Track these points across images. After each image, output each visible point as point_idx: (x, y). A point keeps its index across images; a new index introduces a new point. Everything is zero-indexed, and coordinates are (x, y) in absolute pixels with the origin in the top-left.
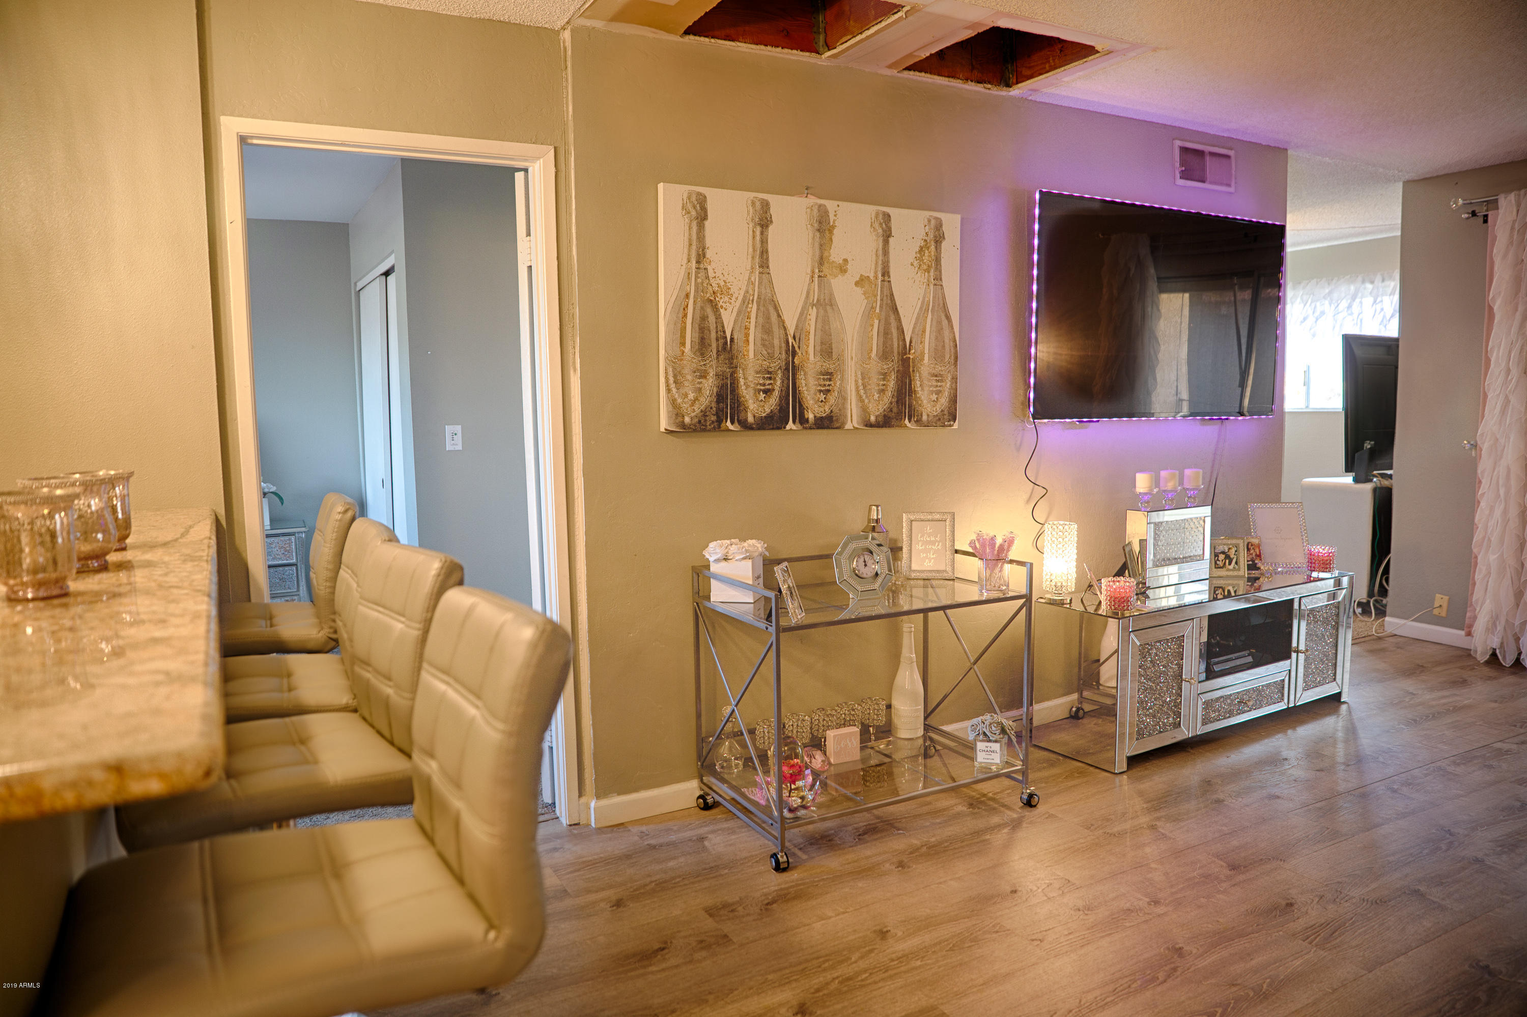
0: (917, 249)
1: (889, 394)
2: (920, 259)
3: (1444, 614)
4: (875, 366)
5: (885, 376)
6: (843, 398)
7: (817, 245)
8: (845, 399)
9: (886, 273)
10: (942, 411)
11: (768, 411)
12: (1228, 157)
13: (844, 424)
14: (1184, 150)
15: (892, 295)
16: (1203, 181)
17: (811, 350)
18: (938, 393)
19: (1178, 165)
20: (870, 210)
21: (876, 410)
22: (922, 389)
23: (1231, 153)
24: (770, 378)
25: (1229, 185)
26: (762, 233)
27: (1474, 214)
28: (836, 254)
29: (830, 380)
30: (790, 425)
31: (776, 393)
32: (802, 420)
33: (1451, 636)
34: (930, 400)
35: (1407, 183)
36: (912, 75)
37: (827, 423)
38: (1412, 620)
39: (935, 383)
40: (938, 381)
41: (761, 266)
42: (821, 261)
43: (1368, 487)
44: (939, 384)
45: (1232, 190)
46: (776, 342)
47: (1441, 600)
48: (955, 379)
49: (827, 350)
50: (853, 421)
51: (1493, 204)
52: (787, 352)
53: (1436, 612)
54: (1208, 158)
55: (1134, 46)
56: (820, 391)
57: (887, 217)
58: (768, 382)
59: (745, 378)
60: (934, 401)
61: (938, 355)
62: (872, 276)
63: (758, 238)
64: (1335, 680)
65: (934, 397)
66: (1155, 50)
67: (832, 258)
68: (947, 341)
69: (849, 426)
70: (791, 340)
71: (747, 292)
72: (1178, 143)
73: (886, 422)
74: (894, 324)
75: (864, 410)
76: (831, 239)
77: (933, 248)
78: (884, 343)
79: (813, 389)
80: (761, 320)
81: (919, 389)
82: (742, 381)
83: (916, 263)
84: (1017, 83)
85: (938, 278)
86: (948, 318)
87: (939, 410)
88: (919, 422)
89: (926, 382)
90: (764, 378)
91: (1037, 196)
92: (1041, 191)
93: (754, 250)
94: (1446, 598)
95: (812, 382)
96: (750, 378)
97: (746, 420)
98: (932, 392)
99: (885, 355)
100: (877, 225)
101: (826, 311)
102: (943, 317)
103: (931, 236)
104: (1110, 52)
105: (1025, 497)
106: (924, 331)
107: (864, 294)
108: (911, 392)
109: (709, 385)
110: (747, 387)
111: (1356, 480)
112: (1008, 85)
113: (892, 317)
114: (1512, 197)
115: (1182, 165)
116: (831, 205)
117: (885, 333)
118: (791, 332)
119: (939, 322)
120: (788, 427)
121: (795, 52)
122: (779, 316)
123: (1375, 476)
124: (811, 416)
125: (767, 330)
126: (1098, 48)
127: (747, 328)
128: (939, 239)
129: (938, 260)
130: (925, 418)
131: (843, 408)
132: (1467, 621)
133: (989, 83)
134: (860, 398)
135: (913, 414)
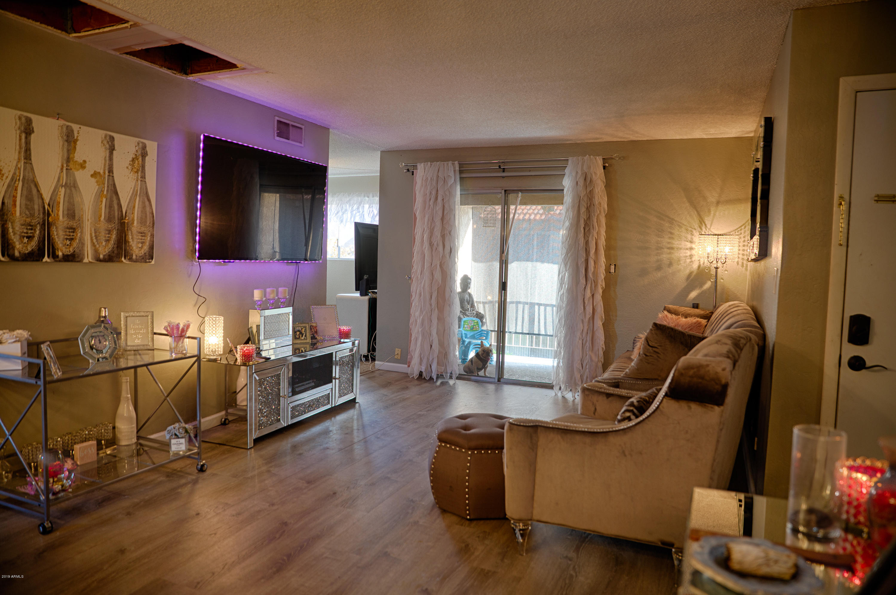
0: (131, 159)
1: (112, 242)
2: (133, 165)
3: (399, 358)
4: (103, 225)
5: (109, 232)
7: (65, 150)
8: (83, 244)
9: (111, 171)
10: (145, 253)
11: (30, 249)
12: (301, 128)
13: (82, 259)
14: (279, 122)
15: (114, 185)
16: (288, 139)
17: (61, 213)
18: (142, 243)
19: (276, 129)
20: (102, 133)
21: (104, 250)
22: (133, 241)
23: (303, 127)
24: (32, 229)
25: (301, 143)
26: (26, 138)
27: (408, 170)
28: (79, 156)
29: (73, 232)
30: (46, 259)
31: (36, 239)
32: (54, 256)
33: (402, 367)
34: (138, 247)
35: (382, 152)
36: (128, 57)
37: (71, 258)
38: (386, 362)
39: (140, 237)
40: (143, 236)
41: (25, 158)
42: (68, 160)
43: (366, 298)
44: (143, 238)
45: (302, 145)
46: (36, 207)
47: (398, 351)
48: (152, 236)
49: (71, 214)
50: (88, 258)
51: (416, 167)
52: (44, 213)
53: (396, 357)
54: (291, 128)
55: (257, 69)
56: (67, 239)
57: (112, 139)
58: (30, 231)
59: (13, 228)
60: (140, 248)
61: (142, 222)
62: (102, 172)
63: (23, 140)
64: (353, 392)
65: (140, 245)
66: (267, 72)
67: (75, 159)
68: (148, 214)
69: (86, 260)
70: (46, 207)
71: (15, 173)
72: (277, 118)
73: (110, 259)
74: (115, 202)
75: (96, 251)
76: (75, 148)
77: (140, 159)
78: (109, 212)
79: (62, 237)
80: (25, 192)
81: (130, 240)
82: (11, 230)
83: (130, 167)
84: (191, 73)
85: (143, 177)
86: (149, 200)
87: (143, 253)
88: (131, 259)
89: (135, 236)
90: (27, 229)
91: (202, 137)
92: (204, 135)
93: (20, 148)
94: (400, 350)
95: (61, 233)
96: (17, 229)
97: (14, 254)
98: (139, 242)
99: (109, 219)
100: (105, 142)
101: (71, 190)
102: (146, 200)
103: (139, 152)
104: (244, 69)
105: (194, 303)
106: (134, 207)
107: (97, 182)
108: (126, 242)
110: (15, 234)
111: (362, 295)
112: (186, 74)
113: (114, 198)
114: (424, 165)
115: (278, 129)
116: (75, 127)
117: (110, 207)
118: (47, 200)
119: (144, 203)
120: (44, 260)
122: (38, 191)
123: (369, 292)
124: (60, 254)
125: (29, 198)
126: (238, 65)
127: (15, 197)
128: (144, 155)
129: (143, 167)
130: (134, 257)
131: (82, 250)
132: (408, 360)
133: (175, 70)
134: (93, 245)
135: (128, 255)
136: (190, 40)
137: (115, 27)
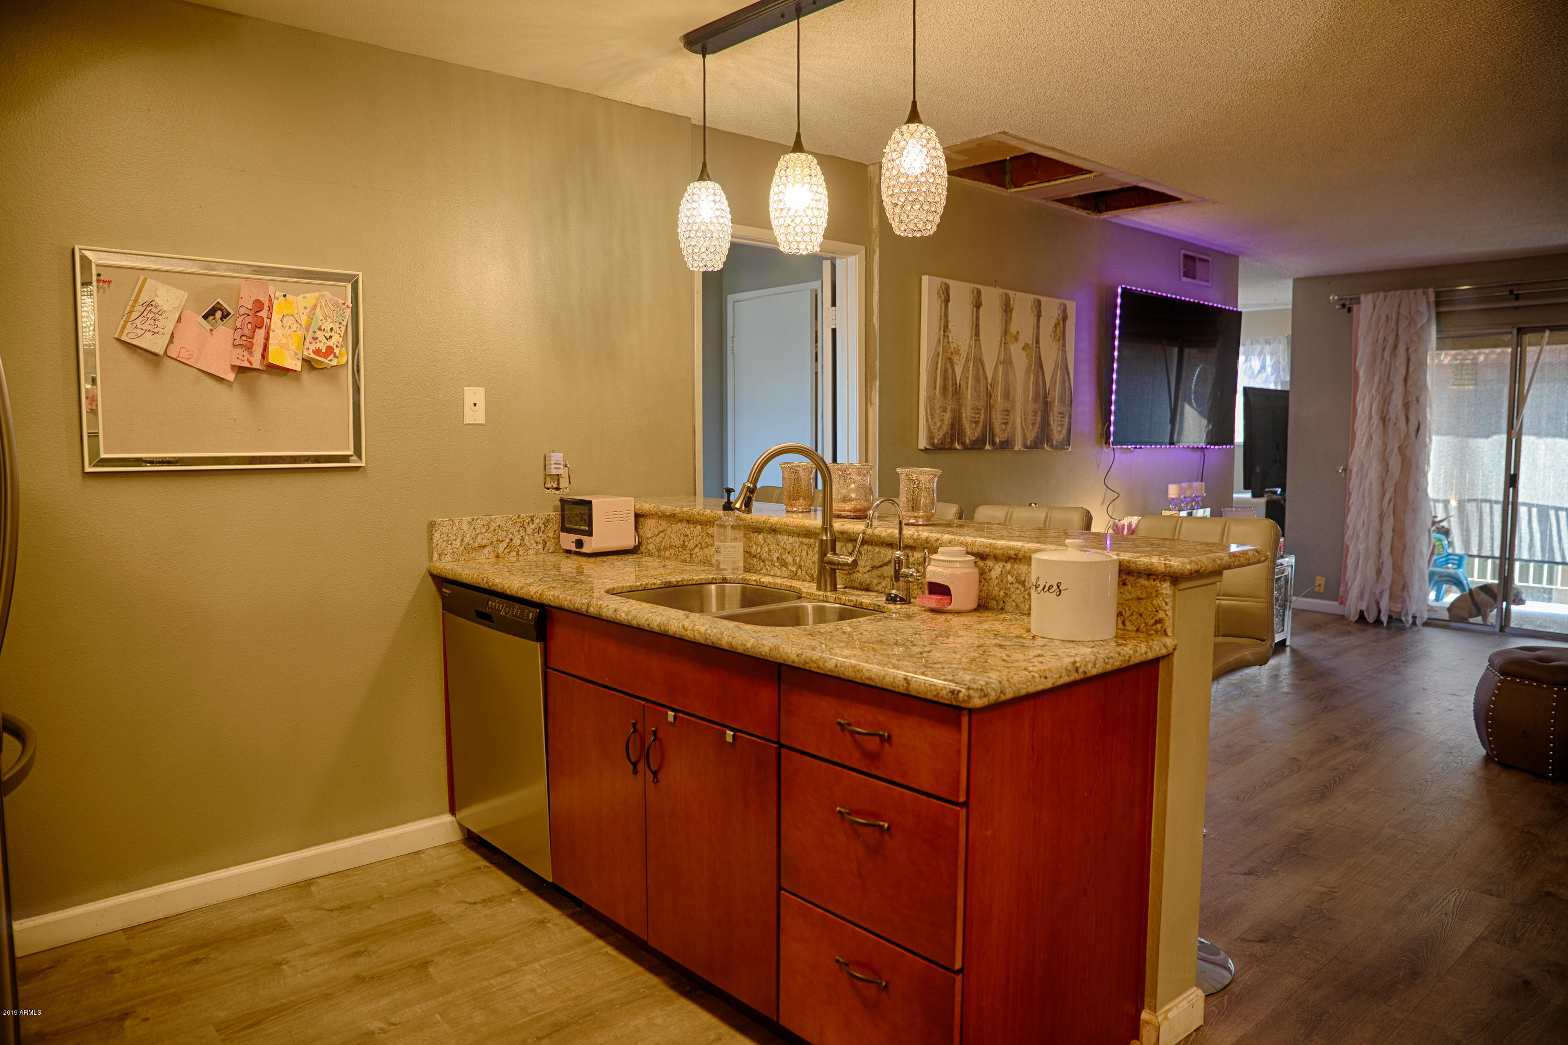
0: (1054, 325)
1: (1037, 426)
2: (1055, 332)
3: (1322, 590)
4: (1031, 406)
5: (1035, 413)
6: (1014, 428)
7: (1004, 321)
8: (1015, 428)
9: (1038, 342)
11: (976, 436)
12: (1207, 261)
13: (1013, 448)
14: (1186, 256)
15: (1040, 357)
16: (1194, 278)
17: (999, 395)
18: (1062, 425)
19: (1182, 267)
20: (1031, 297)
21: (1031, 436)
22: (1054, 423)
23: (1210, 259)
24: (978, 413)
25: (1208, 281)
26: (977, 312)
27: (1343, 306)
28: (1013, 329)
29: (1008, 415)
30: (988, 447)
31: (981, 424)
32: (993, 443)
33: (1329, 606)
34: (1056, 431)
35: (1296, 281)
36: (1057, 206)
37: (1006, 445)
38: (1303, 596)
39: (1060, 419)
40: (1062, 417)
41: (976, 335)
42: (1006, 332)
43: (1263, 500)
44: (1062, 419)
45: (1209, 284)
46: (982, 388)
47: (1320, 580)
48: (1070, 416)
49: (1007, 395)
50: (1018, 446)
51: (1358, 300)
52: (987, 395)
53: (1317, 589)
54: (1197, 261)
55: (1203, 200)
56: (1003, 423)
57: (1039, 302)
58: (977, 416)
59: (966, 413)
60: (1060, 432)
61: (1062, 401)
62: (1030, 343)
63: (975, 315)
64: (1283, 630)
65: (1060, 428)
66: (1213, 203)
67: (1011, 331)
68: (1067, 389)
69: (1016, 448)
70: (989, 387)
71: (968, 353)
72: (1183, 252)
73: (1036, 445)
74: (1041, 378)
75: (1025, 437)
76: (1011, 318)
77: (1061, 324)
78: (1036, 390)
79: (999, 423)
80: (975, 373)
81: (1052, 423)
82: (964, 415)
83: (1053, 335)
84: (1106, 210)
85: (1064, 346)
86: (1068, 373)
87: (1062, 438)
88: (1051, 446)
89: (1055, 418)
90: (975, 413)
91: (1120, 290)
92: (1122, 288)
93: (973, 324)
94: (1324, 579)
95: (999, 416)
96: (968, 413)
97: (965, 442)
98: (1058, 424)
99: (1036, 399)
100: (1034, 308)
101: (1007, 367)
102: (1066, 372)
103: (1061, 316)
104: (1188, 202)
105: (1101, 500)
106: (1056, 382)
107: (1027, 355)
108: (1049, 425)
109: (948, 416)
110: (967, 419)
111: (1254, 496)
112: (1100, 212)
113: (1040, 372)
114: (1370, 296)
115: (1185, 267)
116: (1011, 293)
117: (1036, 384)
118: (989, 381)
119: (1064, 376)
120: (986, 448)
121: (993, 186)
122: (984, 370)
123: (1267, 492)
124: (998, 440)
125: (977, 379)
126: (1185, 199)
127: (968, 378)
128: (1065, 319)
129: (1064, 333)
130: (1055, 443)
131: (1014, 436)
132: (1340, 594)
133: (1090, 209)
134: (1023, 429)
135: (1049, 440)
136: (1146, 180)
137: (1071, 179)
